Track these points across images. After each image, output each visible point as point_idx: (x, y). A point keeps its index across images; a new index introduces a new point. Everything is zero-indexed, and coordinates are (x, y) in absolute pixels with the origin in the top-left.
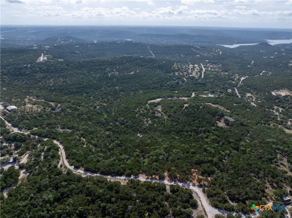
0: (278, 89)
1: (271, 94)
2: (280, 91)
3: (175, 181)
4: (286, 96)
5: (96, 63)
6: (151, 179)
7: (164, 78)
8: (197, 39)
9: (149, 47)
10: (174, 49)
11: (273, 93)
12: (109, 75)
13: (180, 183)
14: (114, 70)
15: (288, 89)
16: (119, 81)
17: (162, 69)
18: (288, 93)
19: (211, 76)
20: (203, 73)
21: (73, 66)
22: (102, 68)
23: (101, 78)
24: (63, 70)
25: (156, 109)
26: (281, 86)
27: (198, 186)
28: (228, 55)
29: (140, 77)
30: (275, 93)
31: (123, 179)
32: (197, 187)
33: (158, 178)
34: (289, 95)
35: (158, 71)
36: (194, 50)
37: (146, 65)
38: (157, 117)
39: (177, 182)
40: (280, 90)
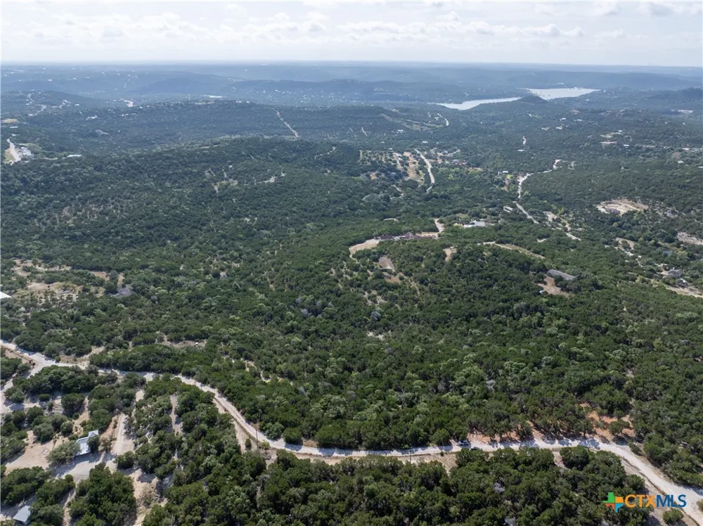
0: (607, 199)
1: (597, 210)
2: (613, 203)
3: (560, 439)
4: (630, 214)
5: (172, 158)
6: (501, 442)
7: (351, 189)
8: (381, 92)
9: (280, 114)
10: (342, 118)
11: (601, 209)
12: (216, 188)
13: (573, 440)
14: (225, 176)
15: (630, 198)
16: (247, 202)
17: (338, 166)
18: (631, 207)
19: (451, 177)
20: (429, 171)
21: (115, 171)
22: (191, 172)
23: (196, 197)
24: (91, 183)
25: (381, 267)
26: (612, 193)
27: (614, 440)
28: (466, 128)
29: (295, 188)
30: (604, 208)
31: (437, 454)
32: (614, 443)
33: (517, 438)
34: (634, 212)
35: (329, 171)
36: (388, 118)
37: (295, 159)
38: (395, 287)
39: (565, 438)
40: (613, 201)
